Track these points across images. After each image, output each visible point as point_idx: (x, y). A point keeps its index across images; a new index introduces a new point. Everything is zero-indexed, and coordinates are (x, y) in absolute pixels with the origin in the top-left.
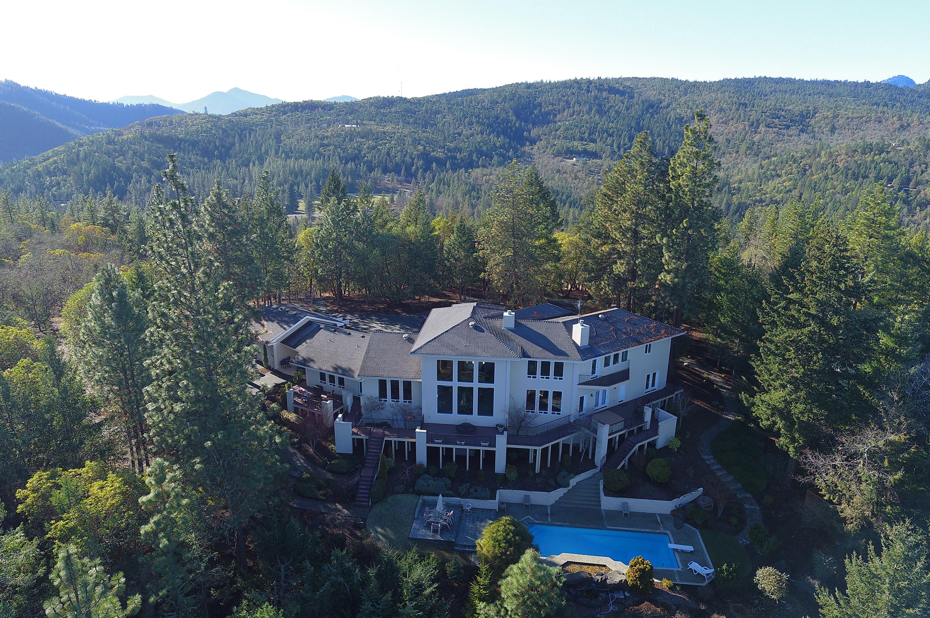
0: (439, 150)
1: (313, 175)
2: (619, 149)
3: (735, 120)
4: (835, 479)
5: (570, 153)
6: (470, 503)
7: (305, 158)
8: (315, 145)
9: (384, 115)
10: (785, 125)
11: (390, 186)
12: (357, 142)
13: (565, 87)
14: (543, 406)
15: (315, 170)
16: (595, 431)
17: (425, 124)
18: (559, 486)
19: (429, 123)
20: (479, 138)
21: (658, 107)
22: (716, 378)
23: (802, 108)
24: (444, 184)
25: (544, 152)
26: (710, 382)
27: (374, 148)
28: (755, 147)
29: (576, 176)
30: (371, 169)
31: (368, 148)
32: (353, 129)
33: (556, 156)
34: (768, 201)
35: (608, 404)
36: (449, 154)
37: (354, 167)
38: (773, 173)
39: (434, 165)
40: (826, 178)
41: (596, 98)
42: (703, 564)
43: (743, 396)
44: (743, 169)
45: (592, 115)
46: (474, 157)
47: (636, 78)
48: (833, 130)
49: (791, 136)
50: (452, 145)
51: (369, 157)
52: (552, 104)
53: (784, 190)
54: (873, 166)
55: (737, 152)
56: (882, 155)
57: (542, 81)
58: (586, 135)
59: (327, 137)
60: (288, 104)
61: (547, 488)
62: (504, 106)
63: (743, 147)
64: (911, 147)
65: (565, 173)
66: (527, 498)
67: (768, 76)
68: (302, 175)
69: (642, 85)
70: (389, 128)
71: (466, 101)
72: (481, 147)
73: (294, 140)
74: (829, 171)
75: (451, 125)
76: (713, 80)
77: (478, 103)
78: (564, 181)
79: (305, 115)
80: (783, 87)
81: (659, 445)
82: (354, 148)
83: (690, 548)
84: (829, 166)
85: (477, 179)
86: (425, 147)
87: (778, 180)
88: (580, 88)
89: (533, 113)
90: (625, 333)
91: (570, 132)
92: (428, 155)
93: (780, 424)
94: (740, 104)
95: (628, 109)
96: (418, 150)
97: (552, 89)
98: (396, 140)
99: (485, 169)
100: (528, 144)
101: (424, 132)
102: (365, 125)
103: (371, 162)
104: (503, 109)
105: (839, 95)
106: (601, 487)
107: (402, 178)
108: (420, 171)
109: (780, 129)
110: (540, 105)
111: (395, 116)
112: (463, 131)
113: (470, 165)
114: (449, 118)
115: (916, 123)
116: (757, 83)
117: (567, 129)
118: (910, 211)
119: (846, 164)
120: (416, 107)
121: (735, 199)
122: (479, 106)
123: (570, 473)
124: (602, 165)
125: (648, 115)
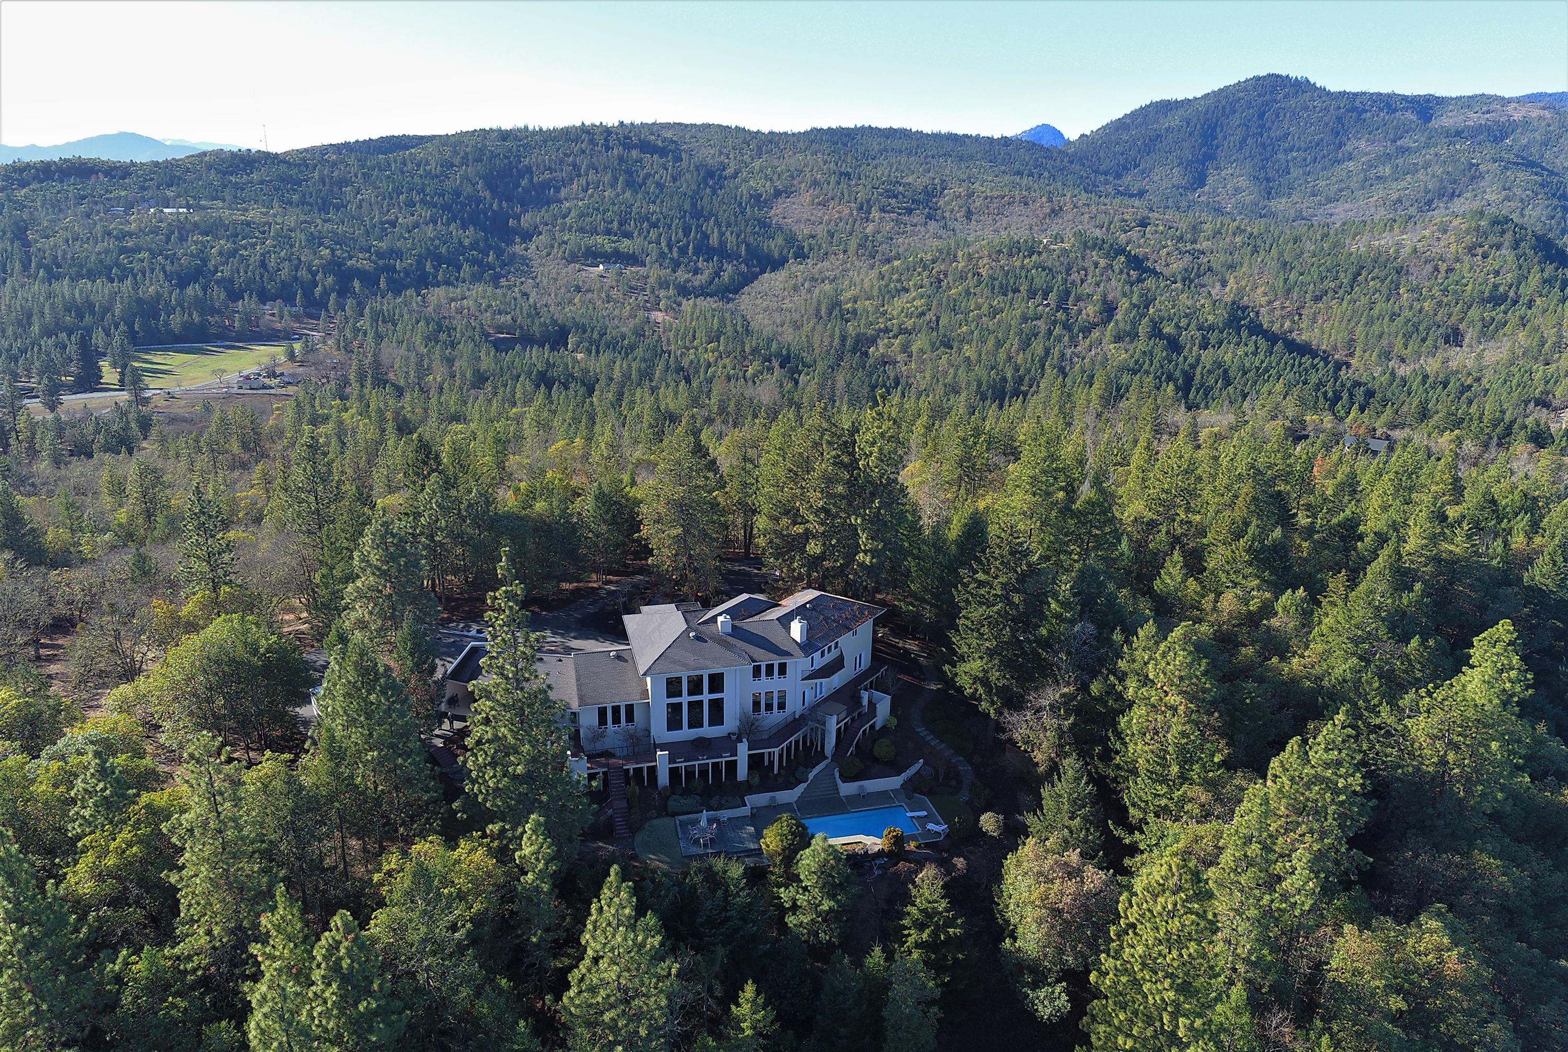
0: (360, 255)
1: (117, 312)
2: (670, 249)
3: (837, 199)
4: (1028, 732)
5: (593, 256)
6: (725, 814)
7: (92, 276)
8: (107, 251)
9: (236, 186)
10: (905, 208)
11: (278, 326)
12: (196, 243)
13: (567, 140)
14: (769, 707)
15: (121, 303)
16: (824, 724)
17: (324, 203)
18: (800, 782)
19: (331, 203)
20: (430, 231)
21: (720, 177)
22: (912, 645)
23: (925, 180)
24: (384, 322)
25: (549, 254)
26: (908, 652)
27: (233, 253)
28: (870, 245)
29: (608, 296)
30: (235, 295)
31: (220, 254)
32: (182, 218)
33: (570, 262)
34: (895, 330)
35: (825, 694)
36: (381, 262)
37: (200, 293)
38: (898, 285)
39: (357, 284)
40: (968, 293)
41: (621, 159)
42: (937, 823)
43: (946, 668)
44: (858, 280)
45: (619, 190)
46: (428, 267)
47: (680, 124)
48: (969, 215)
49: (915, 225)
50: (383, 245)
51: (225, 272)
52: (550, 169)
53: (916, 313)
54: (1023, 275)
55: (845, 252)
56: (1034, 257)
57: (526, 128)
58: (615, 225)
59: (131, 234)
60: (28, 167)
61: (790, 786)
62: (466, 171)
63: (853, 244)
64: (1066, 246)
65: (588, 291)
66: (773, 799)
67: (873, 126)
68: (93, 313)
69: (692, 137)
70: (254, 214)
71: (396, 162)
72: (437, 248)
73: (59, 239)
74: (971, 282)
75: (375, 208)
76: (796, 130)
77: (419, 165)
78: (591, 306)
79: (71, 187)
80: (897, 144)
81: (878, 727)
82: (192, 255)
83: (925, 813)
84: (970, 275)
85: (439, 306)
86: (333, 250)
87: (905, 297)
88: (592, 142)
89: (519, 185)
90: (834, 621)
91: (588, 219)
92: (340, 265)
93: (981, 690)
94: (841, 174)
95: (674, 180)
96: (321, 258)
97: (545, 141)
98: (274, 238)
99: (451, 289)
100: (518, 240)
101: (325, 221)
102: (204, 208)
103: (231, 281)
104: (465, 177)
105: (971, 157)
106: (837, 775)
107: (298, 309)
108: (333, 296)
109: (900, 214)
110: (529, 169)
111: (262, 189)
112: (397, 218)
113: (422, 282)
114: (368, 194)
115: (1069, 206)
116: (859, 137)
117: (582, 215)
118: (1072, 338)
119: (990, 272)
120: (300, 172)
121: (851, 329)
122: (421, 172)
123: (807, 767)
124: (647, 277)
125: (708, 190)
